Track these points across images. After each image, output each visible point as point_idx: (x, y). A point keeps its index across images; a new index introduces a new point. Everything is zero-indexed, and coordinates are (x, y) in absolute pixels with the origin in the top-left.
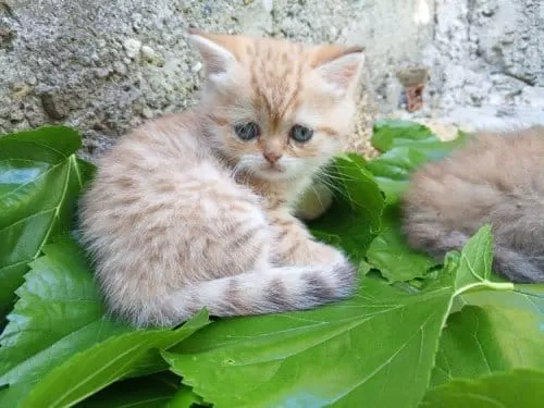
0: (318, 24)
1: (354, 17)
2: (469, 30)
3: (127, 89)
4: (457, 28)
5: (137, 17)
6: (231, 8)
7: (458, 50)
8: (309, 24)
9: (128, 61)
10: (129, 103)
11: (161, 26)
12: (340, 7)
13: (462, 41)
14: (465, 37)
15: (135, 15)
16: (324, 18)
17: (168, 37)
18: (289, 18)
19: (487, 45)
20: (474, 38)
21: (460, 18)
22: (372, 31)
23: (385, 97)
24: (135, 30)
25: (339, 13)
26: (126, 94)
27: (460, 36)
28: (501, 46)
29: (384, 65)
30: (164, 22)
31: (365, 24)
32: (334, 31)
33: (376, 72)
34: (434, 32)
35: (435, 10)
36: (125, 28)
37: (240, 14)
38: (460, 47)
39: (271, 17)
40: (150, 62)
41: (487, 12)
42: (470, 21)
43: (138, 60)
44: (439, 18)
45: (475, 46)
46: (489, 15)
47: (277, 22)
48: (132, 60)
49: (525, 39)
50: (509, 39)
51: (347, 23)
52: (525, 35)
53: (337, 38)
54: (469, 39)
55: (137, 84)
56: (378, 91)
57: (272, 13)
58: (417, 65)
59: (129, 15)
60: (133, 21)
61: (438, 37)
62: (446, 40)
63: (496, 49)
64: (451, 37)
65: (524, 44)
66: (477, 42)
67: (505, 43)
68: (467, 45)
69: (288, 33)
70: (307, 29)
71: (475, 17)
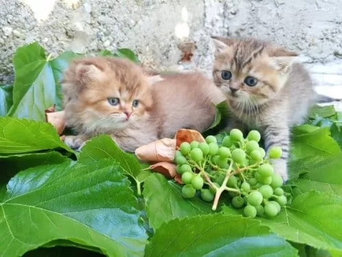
0: (121, 18)
1: (147, 14)
2: (224, 22)
3: (5, 50)
4: (217, 20)
5: (10, 17)
6: (65, 11)
7: (217, 32)
8: (116, 19)
9: (5, 37)
10: (6, 57)
11: (24, 21)
12: (136, 10)
13: (220, 27)
14: (222, 25)
15: (8, 16)
16: (126, 15)
17: (28, 26)
18: (103, 16)
19: (233, 30)
20: (226, 26)
21: (219, 15)
22: (159, 22)
23: (167, 58)
24: (9, 23)
25: (135, 12)
26: (5, 53)
27: (219, 24)
28: (239, 31)
29: (168, 40)
30: (26, 19)
31: (154, 18)
32: (132, 22)
33: (162, 44)
34: (204, 22)
35: (205, 10)
36: (3, 22)
37: (70, 14)
38: (218, 31)
39: (90, 15)
40: (18, 38)
41: (233, 12)
42: (225, 17)
43: (11, 36)
44: (207, 14)
45: (226, 31)
46: (234, 14)
47: (95, 18)
48: (8, 37)
49: (252, 28)
50: (243, 27)
51: (141, 18)
52: (251, 26)
53: (135, 26)
54: (224, 27)
55: (10, 48)
56: (164, 54)
57: (91, 13)
58: (189, 40)
59: (5, 16)
60: (7, 18)
61: (206, 25)
62: (210, 26)
63: (237, 33)
64: (213, 25)
65: (251, 31)
66: (228, 28)
67: (242, 30)
68: (222, 30)
69: (102, 23)
70: (114, 21)
71: (227, 15)
